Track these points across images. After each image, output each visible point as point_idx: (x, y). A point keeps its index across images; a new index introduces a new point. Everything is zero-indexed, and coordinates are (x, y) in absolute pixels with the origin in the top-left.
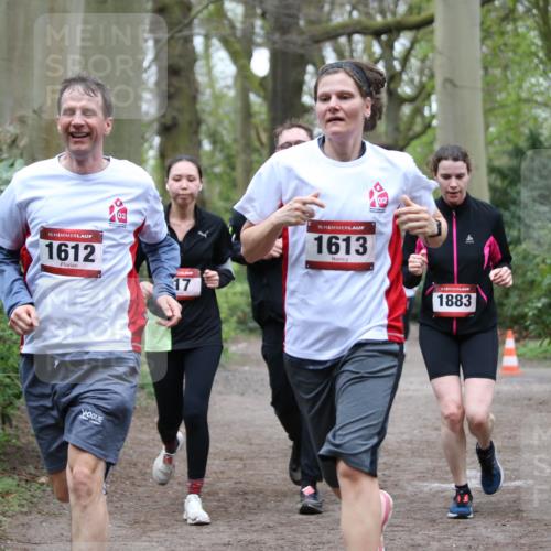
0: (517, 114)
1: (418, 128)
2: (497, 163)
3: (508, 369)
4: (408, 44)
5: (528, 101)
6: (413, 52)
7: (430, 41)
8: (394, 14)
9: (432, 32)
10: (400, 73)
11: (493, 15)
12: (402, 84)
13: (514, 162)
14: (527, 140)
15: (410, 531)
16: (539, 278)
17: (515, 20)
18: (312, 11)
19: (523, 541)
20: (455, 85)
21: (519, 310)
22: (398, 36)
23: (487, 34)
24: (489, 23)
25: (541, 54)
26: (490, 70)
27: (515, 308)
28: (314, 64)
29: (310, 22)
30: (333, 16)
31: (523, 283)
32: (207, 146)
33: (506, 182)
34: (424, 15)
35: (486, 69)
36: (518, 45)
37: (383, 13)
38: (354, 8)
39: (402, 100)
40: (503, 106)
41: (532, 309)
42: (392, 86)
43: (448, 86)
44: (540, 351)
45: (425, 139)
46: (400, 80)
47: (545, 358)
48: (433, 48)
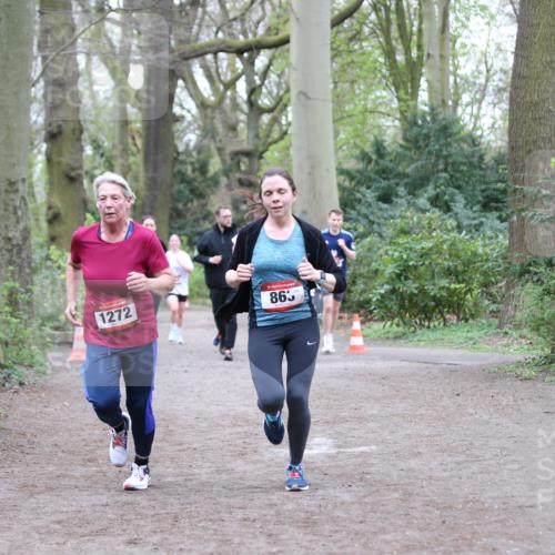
0: (363, 123)
1: (275, 135)
2: (346, 166)
3: (354, 348)
4: (266, 62)
5: (372, 112)
6: (272, 68)
7: (286, 58)
8: (255, 34)
9: (288, 50)
10: (260, 86)
11: (342, 36)
12: (262, 97)
13: (360, 166)
14: (372, 146)
15: (267, 492)
16: (382, 268)
17: (360, 40)
18: (181, 32)
19: (366, 500)
20: (308, 97)
21: (365, 296)
22: (258, 54)
23: (336, 53)
24: (338, 43)
25: (384, 71)
26: (340, 84)
27: (361, 294)
28: (184, 80)
29: (181, 42)
30: (201, 36)
31: (368, 272)
32: (89, 150)
33: (353, 183)
34: (281, 35)
35: (335, 83)
36: (364, 63)
37: (244, 33)
38: (219, 29)
39: (262, 111)
40: (350, 116)
41: (375, 294)
42: (253, 98)
43: (302, 97)
44: (383, 331)
45: (282, 144)
46: (261, 92)
47: (388, 338)
48: (289, 65)
